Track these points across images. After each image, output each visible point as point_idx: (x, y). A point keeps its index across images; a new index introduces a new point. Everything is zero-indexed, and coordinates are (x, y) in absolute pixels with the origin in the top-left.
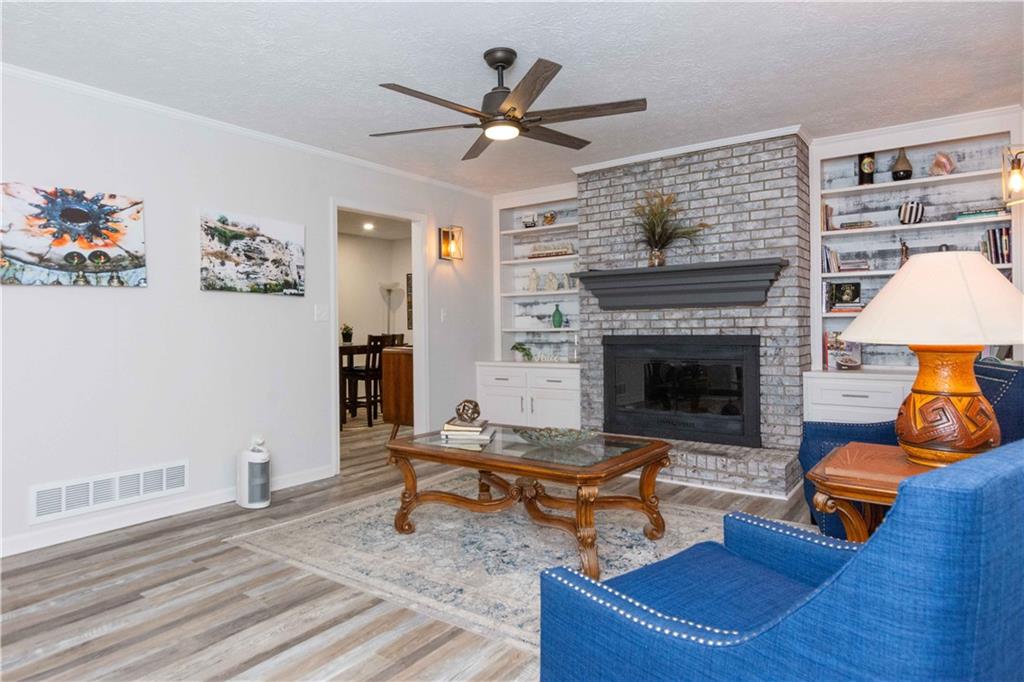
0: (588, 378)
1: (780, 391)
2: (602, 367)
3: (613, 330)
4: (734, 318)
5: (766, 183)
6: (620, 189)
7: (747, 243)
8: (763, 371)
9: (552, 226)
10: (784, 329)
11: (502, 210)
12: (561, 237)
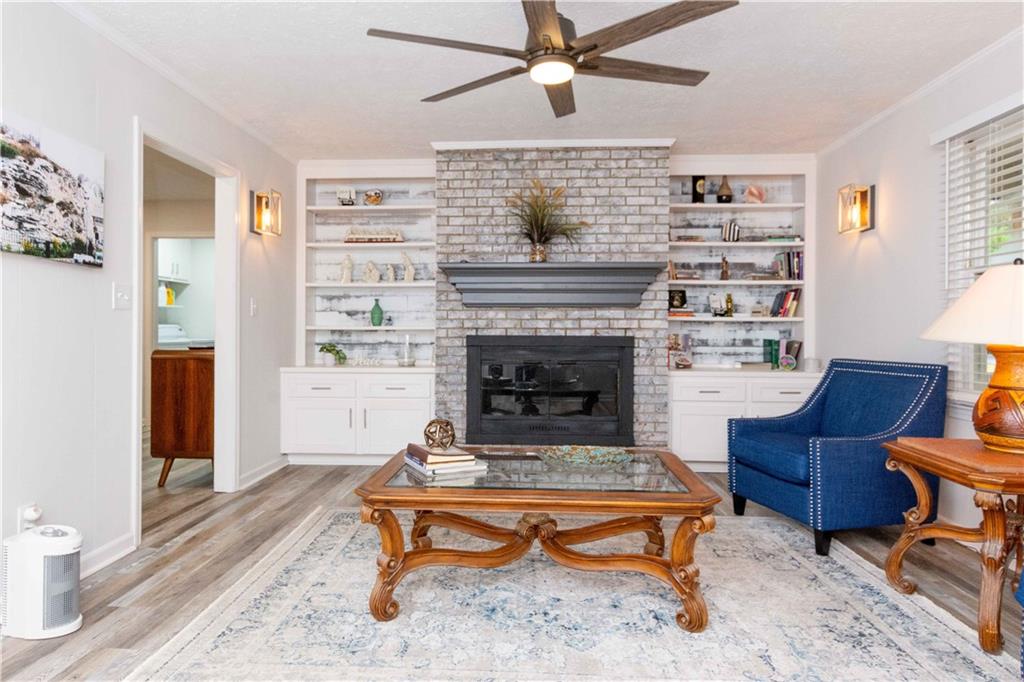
0: (445, 384)
1: (651, 390)
2: (464, 371)
3: (477, 329)
4: (609, 319)
5: (642, 189)
6: (488, 175)
7: (623, 246)
8: (637, 371)
9: (378, 207)
10: (656, 331)
11: (308, 181)
12: (381, 221)
